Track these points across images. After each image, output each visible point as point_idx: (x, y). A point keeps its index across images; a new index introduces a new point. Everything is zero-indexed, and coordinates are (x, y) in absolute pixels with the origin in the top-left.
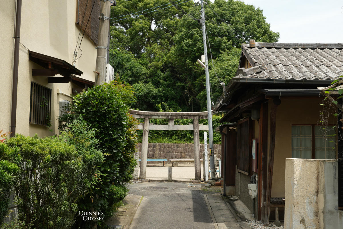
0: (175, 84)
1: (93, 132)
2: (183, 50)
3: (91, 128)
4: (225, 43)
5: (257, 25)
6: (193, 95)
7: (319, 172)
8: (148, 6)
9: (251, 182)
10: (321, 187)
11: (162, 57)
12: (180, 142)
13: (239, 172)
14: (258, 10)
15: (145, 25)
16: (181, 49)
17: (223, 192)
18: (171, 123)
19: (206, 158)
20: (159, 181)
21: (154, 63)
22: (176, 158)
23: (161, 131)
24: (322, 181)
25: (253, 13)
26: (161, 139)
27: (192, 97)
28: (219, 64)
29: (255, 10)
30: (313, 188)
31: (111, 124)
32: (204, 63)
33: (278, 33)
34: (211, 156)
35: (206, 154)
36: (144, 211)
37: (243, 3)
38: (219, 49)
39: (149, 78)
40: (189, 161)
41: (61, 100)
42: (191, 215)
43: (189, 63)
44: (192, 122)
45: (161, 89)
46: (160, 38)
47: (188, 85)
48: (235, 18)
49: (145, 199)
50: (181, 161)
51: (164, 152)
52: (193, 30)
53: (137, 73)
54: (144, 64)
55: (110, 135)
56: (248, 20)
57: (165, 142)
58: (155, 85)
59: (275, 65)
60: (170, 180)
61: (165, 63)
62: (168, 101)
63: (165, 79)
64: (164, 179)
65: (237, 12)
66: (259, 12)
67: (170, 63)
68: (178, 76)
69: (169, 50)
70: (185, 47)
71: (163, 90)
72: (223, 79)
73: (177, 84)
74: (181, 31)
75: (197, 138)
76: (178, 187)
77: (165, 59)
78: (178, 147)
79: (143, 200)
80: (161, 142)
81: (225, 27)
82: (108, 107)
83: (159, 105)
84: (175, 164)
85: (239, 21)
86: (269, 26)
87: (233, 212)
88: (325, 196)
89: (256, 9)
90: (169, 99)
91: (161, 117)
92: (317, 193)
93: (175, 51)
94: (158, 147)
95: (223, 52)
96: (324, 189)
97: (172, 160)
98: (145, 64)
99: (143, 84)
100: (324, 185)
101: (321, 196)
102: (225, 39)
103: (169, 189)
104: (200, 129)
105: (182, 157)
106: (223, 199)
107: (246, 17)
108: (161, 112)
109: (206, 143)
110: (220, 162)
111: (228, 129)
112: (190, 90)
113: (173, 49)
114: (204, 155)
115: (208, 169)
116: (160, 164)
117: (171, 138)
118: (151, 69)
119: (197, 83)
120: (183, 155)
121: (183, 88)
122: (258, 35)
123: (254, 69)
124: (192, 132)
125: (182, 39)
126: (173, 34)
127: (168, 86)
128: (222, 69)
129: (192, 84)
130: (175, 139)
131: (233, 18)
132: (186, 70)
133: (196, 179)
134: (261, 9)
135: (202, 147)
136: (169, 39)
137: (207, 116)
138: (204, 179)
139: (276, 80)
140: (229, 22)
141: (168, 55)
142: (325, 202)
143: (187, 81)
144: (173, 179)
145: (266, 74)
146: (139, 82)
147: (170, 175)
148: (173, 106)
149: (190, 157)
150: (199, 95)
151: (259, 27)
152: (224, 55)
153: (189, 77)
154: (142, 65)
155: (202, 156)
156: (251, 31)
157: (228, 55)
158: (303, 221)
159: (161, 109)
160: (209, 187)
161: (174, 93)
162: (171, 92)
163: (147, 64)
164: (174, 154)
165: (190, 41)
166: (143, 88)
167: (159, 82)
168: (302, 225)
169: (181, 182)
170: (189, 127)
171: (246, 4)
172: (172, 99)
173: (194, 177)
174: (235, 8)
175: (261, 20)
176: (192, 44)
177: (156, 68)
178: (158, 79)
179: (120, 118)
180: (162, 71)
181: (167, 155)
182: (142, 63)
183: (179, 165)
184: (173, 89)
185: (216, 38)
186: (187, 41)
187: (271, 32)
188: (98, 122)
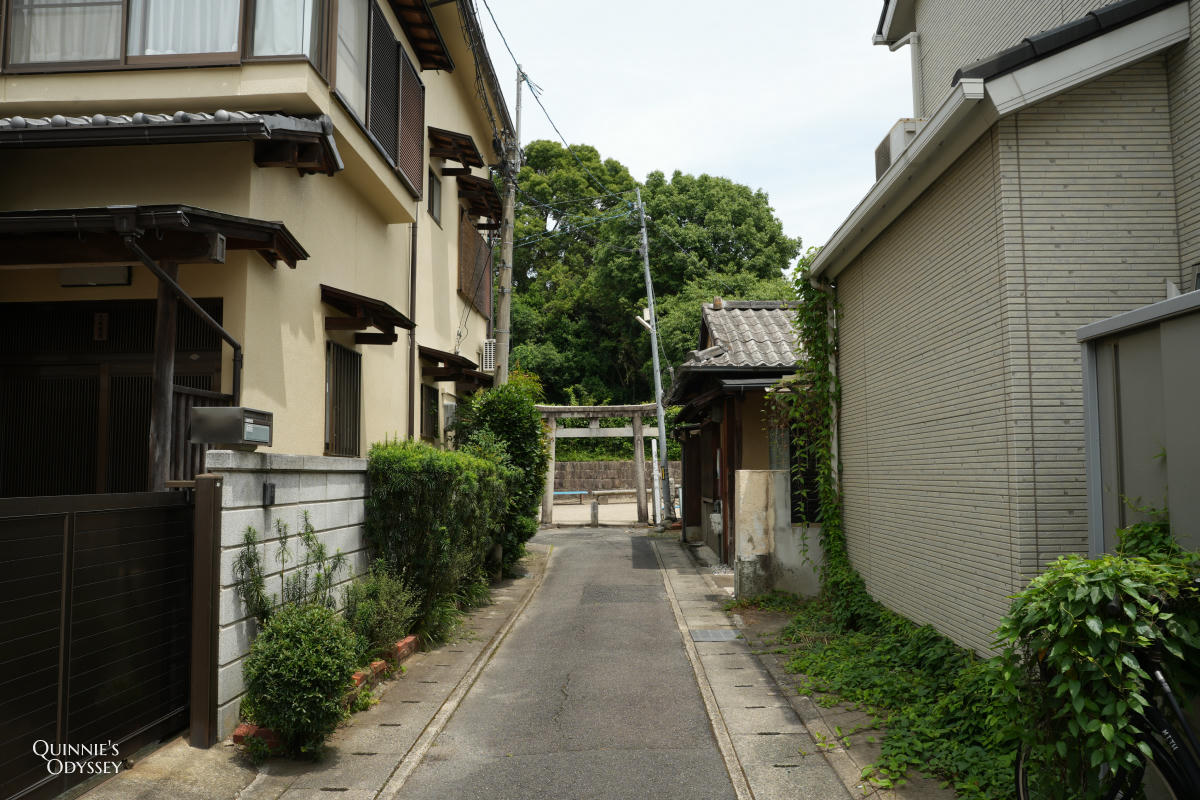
0: (597, 343)
1: (504, 444)
2: (613, 278)
3: (500, 441)
4: (694, 264)
5: (756, 226)
6: (634, 364)
7: (768, 484)
8: (537, 188)
9: (715, 512)
10: (771, 502)
11: (571, 290)
12: (611, 458)
13: (705, 502)
14: (759, 195)
15: (535, 226)
16: (608, 275)
17: (681, 538)
18: (595, 425)
19: (657, 484)
20: (575, 526)
21: (555, 302)
22: (604, 488)
23: (574, 439)
24: (772, 494)
25: (748, 203)
26: (575, 454)
27: (632, 369)
28: (683, 305)
29: (753, 195)
30: (761, 503)
31: (523, 434)
32: (648, 322)
33: (800, 238)
34: (665, 479)
35: (656, 477)
36: (558, 560)
37: (729, 181)
38: (682, 274)
39: (547, 333)
40: (629, 494)
41: (446, 402)
42: (630, 563)
43: (625, 303)
44: (631, 421)
45: (570, 354)
46: (566, 248)
47: (624, 345)
48: (714, 214)
49: (556, 549)
50: (613, 494)
51: (580, 478)
52: (631, 237)
53: (522, 325)
54: (535, 305)
55: (522, 449)
56: (738, 218)
57: (583, 458)
58: (557, 346)
59: (745, 342)
60: (594, 524)
61: (577, 301)
62: (586, 379)
63: (577, 334)
64: (584, 523)
65: (719, 201)
66: (761, 199)
67: (587, 301)
68: (603, 326)
69: (585, 275)
70: (616, 272)
71: (575, 356)
72: (692, 334)
73: (602, 345)
74: (607, 239)
75: (640, 451)
76: (609, 534)
77: (577, 294)
78: (607, 467)
79: (555, 550)
80: (574, 460)
81: (692, 231)
82: (519, 413)
83: (570, 390)
84: (602, 499)
85: (720, 221)
86: (780, 227)
87: (691, 557)
88: (775, 511)
89: (754, 192)
90: (587, 374)
91: (576, 416)
92: (767, 508)
93: (596, 280)
94: (569, 468)
95: (689, 282)
96: (774, 503)
97: (596, 492)
98: (537, 306)
99: (535, 346)
100: (774, 499)
101: (771, 511)
102: (694, 256)
103: (594, 536)
104: (645, 435)
105: (614, 487)
106: (681, 546)
107: (734, 212)
108: (574, 406)
109: (655, 458)
110: (681, 490)
111: (688, 434)
112: (627, 355)
113: (592, 276)
114: (652, 479)
115: (660, 505)
116: (573, 500)
117: (593, 451)
118: (549, 315)
119: (640, 342)
120: (617, 482)
121: (614, 351)
122: (758, 245)
123: (712, 351)
124: (631, 440)
125: (609, 256)
126: (592, 244)
127: (585, 348)
128: (688, 315)
129: (632, 344)
130: (601, 454)
131: (709, 215)
132: (620, 315)
133: (640, 521)
134: (763, 192)
135: (650, 467)
136: (582, 252)
137: (655, 411)
138: (654, 520)
139: (740, 367)
140: (701, 221)
141: (583, 285)
142: (776, 519)
143: (621, 338)
144: (600, 522)
145: (728, 358)
146: (528, 341)
147: (595, 515)
148: (595, 387)
149: (631, 486)
150: (645, 366)
151: (760, 229)
152: (692, 288)
153: (624, 330)
154: (532, 306)
155: (649, 482)
156: (745, 239)
157: (700, 288)
158: (751, 540)
159: (573, 397)
160: (662, 532)
161: (597, 362)
162: (589, 358)
163: (542, 305)
164: (600, 481)
165: (625, 260)
166: (536, 353)
167: (566, 340)
168: (750, 544)
169: (614, 526)
170: (626, 432)
171: (734, 182)
172: (594, 373)
173: (637, 519)
174: (713, 195)
175: (764, 215)
176: (630, 266)
177: (560, 312)
178: (564, 335)
179: (534, 427)
180: (571, 318)
181: (588, 483)
182: (532, 302)
183: (610, 501)
184: (595, 353)
185: (676, 254)
186: (620, 260)
187: (784, 239)
188: (507, 432)
